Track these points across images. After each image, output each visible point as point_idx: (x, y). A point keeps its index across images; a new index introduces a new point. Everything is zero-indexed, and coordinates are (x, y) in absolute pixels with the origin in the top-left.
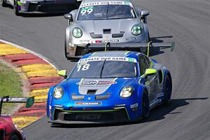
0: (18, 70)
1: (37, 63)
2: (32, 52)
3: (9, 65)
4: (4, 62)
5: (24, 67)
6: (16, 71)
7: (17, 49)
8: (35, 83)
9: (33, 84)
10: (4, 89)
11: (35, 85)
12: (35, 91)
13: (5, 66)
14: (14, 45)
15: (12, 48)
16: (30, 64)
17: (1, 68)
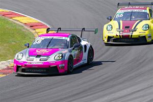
0: (33, 31)
2: (41, 22)
3: (29, 29)
4: (26, 27)
5: (37, 30)
7: (33, 20)
13: (26, 29)
15: (30, 19)
16: (40, 28)
17: (24, 30)
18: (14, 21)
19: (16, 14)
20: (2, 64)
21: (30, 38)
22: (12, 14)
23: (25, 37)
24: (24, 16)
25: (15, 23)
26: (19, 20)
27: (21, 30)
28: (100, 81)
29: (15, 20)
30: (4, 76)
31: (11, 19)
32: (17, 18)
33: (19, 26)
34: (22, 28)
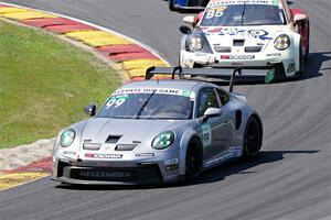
0: (118, 67)
1: (144, 58)
2: (138, 43)
3: (106, 59)
4: (98, 55)
5: (125, 63)
6: (114, 68)
10: (98, 93)
13: (100, 61)
15: (110, 36)
17: (95, 64)
18: (69, 40)
19: (74, 23)
20: (41, 146)
21: (110, 83)
22: (65, 23)
24: (94, 29)
25: (72, 46)
26: (82, 38)
27: (86, 63)
28: (283, 188)
29: (73, 39)
30: (45, 175)
31: (62, 37)
32: (77, 34)
33: (83, 52)
34: (90, 58)
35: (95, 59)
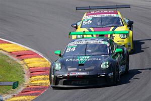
0: (21, 62)
1: (35, 57)
3: (15, 59)
4: (11, 57)
5: (25, 60)
6: (19, 63)
7: (20, 48)
8: (33, 72)
9: (32, 72)
10: (12, 77)
11: (33, 73)
12: (33, 78)
13: (12, 60)
14: (18, 44)
15: (17, 46)
16: (30, 58)
17: (9, 61)
21: (17, 71)
23: (10, 70)
27: (5, 61)
33: (3, 55)
34: (6, 58)
35: (9, 59)
